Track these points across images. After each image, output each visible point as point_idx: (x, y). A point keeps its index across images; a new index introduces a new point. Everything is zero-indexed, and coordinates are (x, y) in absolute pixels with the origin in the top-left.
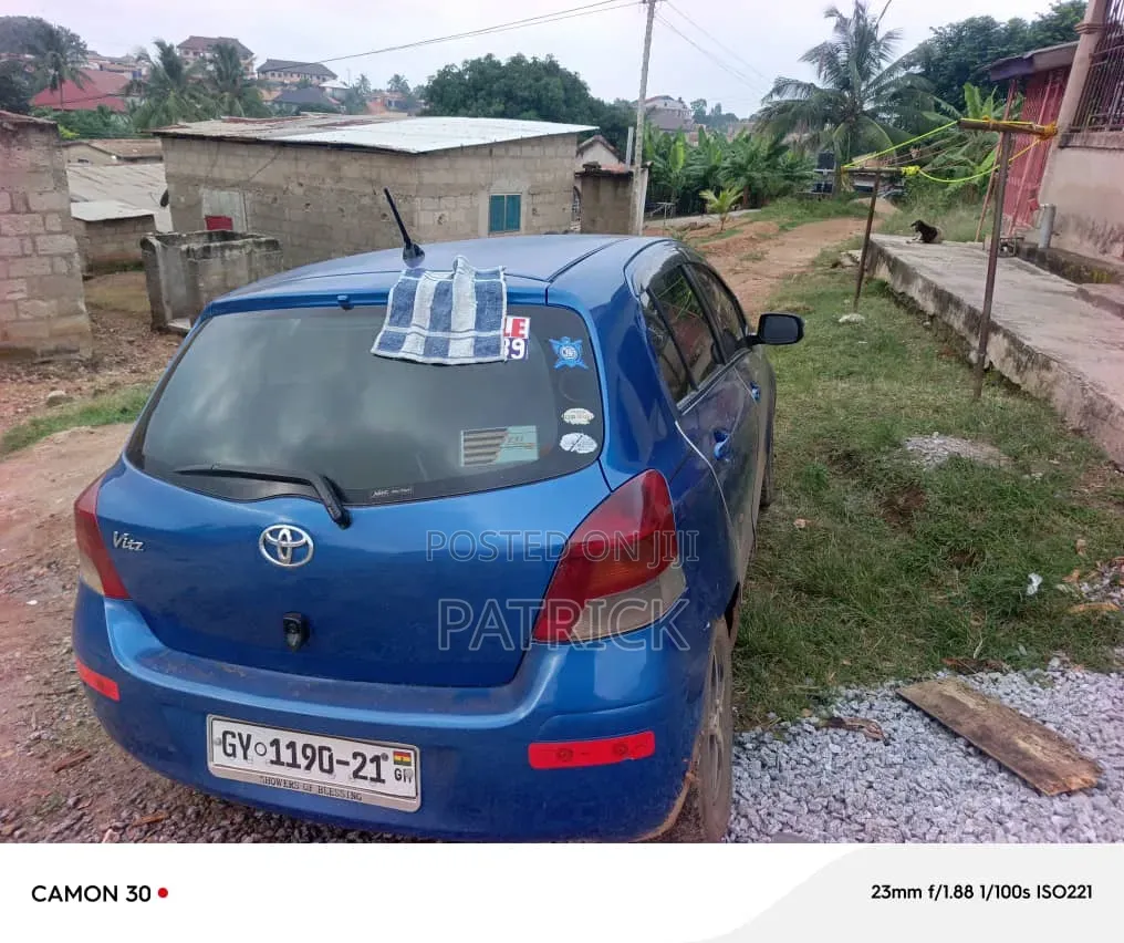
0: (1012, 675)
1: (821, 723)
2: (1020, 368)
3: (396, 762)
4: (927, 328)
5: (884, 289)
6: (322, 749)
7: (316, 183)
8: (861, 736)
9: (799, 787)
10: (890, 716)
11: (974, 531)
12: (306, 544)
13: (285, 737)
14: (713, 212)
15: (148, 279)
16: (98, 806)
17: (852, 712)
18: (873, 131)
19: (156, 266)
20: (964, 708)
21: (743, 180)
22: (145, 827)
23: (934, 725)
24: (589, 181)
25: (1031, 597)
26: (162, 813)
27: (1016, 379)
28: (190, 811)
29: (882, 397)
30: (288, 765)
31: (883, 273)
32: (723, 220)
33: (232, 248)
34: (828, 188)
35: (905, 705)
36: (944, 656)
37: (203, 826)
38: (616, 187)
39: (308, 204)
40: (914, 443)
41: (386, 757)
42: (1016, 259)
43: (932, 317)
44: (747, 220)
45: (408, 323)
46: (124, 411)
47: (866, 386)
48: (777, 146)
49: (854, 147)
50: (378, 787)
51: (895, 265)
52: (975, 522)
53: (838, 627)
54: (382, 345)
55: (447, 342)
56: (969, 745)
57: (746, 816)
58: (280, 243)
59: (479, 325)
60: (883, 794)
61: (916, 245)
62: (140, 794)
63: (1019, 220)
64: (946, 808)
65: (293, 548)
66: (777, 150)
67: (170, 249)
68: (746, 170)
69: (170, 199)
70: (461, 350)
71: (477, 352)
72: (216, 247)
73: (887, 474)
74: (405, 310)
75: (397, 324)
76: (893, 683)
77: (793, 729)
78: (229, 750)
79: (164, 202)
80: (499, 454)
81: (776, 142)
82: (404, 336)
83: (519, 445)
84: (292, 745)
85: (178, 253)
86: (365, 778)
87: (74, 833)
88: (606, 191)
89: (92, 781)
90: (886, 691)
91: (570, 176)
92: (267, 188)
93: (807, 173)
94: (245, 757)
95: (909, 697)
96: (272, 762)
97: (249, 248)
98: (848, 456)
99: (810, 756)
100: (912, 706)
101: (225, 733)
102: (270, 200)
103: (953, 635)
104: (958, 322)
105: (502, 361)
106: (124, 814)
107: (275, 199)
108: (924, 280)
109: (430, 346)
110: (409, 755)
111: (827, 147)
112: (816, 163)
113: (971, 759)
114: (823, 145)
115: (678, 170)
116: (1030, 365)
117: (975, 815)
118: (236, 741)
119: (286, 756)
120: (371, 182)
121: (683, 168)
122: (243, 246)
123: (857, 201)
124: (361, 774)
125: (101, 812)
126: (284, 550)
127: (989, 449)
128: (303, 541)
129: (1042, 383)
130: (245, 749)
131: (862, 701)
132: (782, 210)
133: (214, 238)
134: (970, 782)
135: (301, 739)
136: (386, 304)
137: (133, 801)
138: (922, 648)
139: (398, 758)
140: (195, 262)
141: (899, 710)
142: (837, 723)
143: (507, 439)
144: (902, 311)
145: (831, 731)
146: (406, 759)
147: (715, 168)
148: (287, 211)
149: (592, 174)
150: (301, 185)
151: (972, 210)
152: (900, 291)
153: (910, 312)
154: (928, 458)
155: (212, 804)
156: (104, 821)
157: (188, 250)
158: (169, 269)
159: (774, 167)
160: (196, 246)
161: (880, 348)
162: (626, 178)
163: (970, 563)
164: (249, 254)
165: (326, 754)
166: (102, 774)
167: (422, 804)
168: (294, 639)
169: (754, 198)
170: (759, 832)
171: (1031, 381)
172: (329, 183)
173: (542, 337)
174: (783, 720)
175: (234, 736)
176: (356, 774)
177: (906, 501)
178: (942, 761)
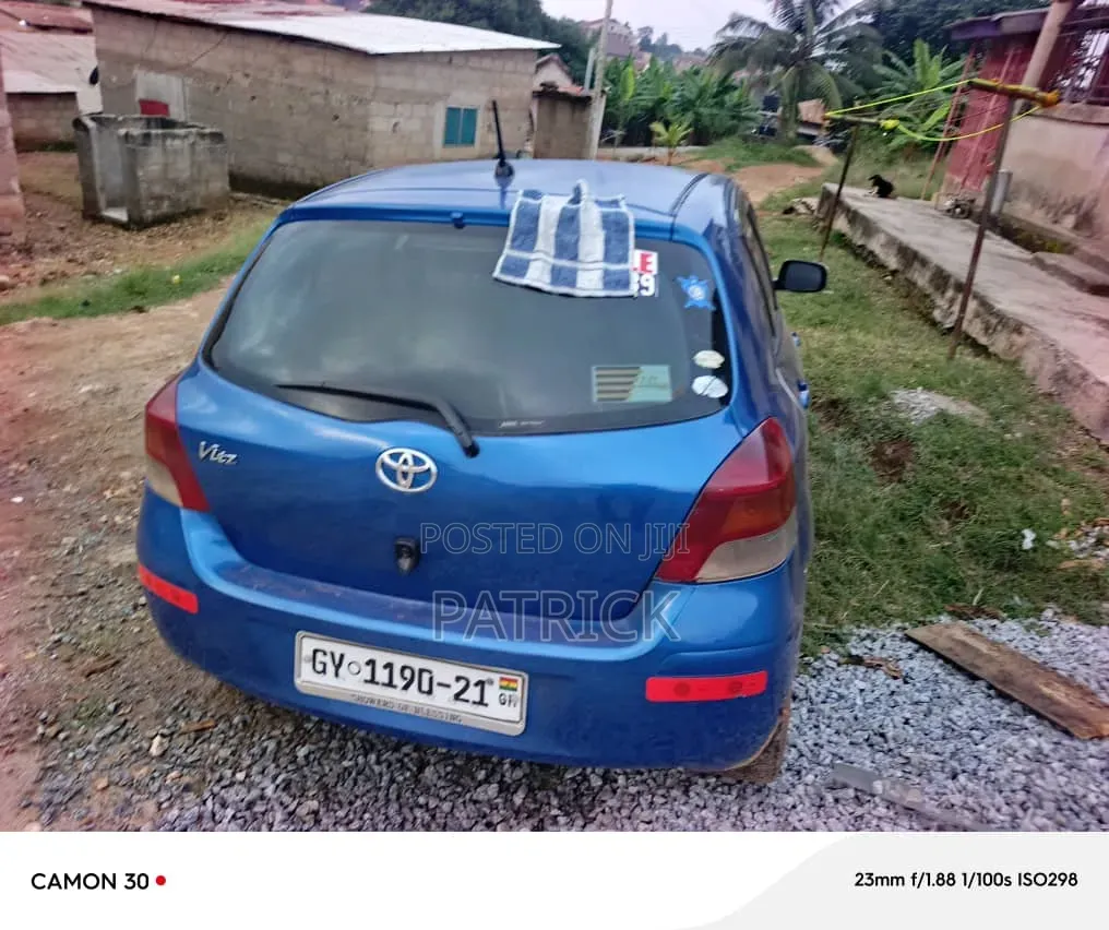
0: (1011, 623)
1: (842, 660)
2: (987, 329)
3: (501, 687)
4: (889, 283)
5: (842, 241)
6: (421, 671)
7: (263, 75)
8: (880, 674)
9: (838, 719)
10: (903, 656)
11: (965, 485)
12: (429, 470)
13: (382, 657)
14: (662, 145)
15: (81, 164)
16: (140, 713)
17: (866, 651)
18: (820, 78)
19: (90, 149)
20: (978, 653)
21: (690, 116)
22: (193, 735)
23: (949, 667)
24: (546, 102)
25: (1026, 551)
26: (208, 722)
27: (983, 340)
28: (236, 720)
29: (861, 349)
30: (384, 684)
31: (841, 224)
32: (671, 154)
33: (174, 137)
34: (771, 132)
35: (915, 646)
36: (944, 601)
37: (253, 735)
38: (573, 111)
39: (253, 98)
40: (900, 396)
41: (491, 682)
42: (967, 221)
43: (894, 273)
44: (692, 157)
45: (531, 249)
46: (86, 304)
47: (841, 337)
48: (726, 84)
49: (802, 92)
50: (480, 710)
51: (854, 217)
52: (965, 477)
53: (843, 569)
54: (505, 270)
55: (574, 272)
56: (990, 687)
57: (795, 746)
58: (226, 136)
59: (607, 257)
60: (923, 730)
61: (871, 199)
62: (183, 702)
63: (968, 183)
64: (989, 746)
65: (415, 474)
66: (725, 87)
67: (106, 132)
68: (694, 106)
69: (101, 77)
70: (589, 282)
71: (607, 285)
72: (157, 135)
73: (874, 425)
74: (528, 235)
75: (519, 248)
76: (900, 624)
77: (817, 664)
78: (319, 667)
79: (94, 79)
80: (632, 392)
81: (726, 78)
82: (528, 262)
83: (651, 385)
84: (389, 666)
85: (115, 137)
86: (467, 701)
87: (119, 739)
88: (563, 114)
89: (128, 687)
90: (894, 632)
91: (527, 94)
92: (206, 75)
93: (753, 114)
94: (337, 675)
95: (919, 639)
96: (366, 681)
97: (191, 139)
98: (834, 403)
99: (839, 690)
100: (923, 647)
101: (315, 651)
102: (212, 88)
103: (953, 583)
104: (922, 279)
105: (632, 297)
106: (169, 721)
107: (218, 88)
108: (887, 234)
109: (557, 275)
110: (516, 681)
111: (776, 89)
112: (762, 106)
113: (995, 701)
114: (772, 87)
115: (627, 98)
116: (999, 328)
117: (1017, 754)
118: (328, 659)
119: (382, 676)
120: (324, 80)
121: (633, 96)
122: (186, 136)
123: (800, 147)
124: (462, 697)
125: (144, 719)
126: (405, 475)
127: (971, 408)
128: (426, 467)
129: (1012, 346)
130: (338, 667)
131: (874, 640)
132: (728, 150)
133: (153, 124)
134: (999, 722)
135: (399, 661)
136: (508, 226)
137: (176, 708)
138: (924, 594)
139: (505, 683)
140: (134, 149)
141: (910, 651)
142: (857, 660)
143: (640, 376)
144: (863, 265)
145: (851, 668)
146: (512, 685)
147: (663, 100)
148: (230, 103)
149: (548, 94)
150: (247, 76)
151: (913, 167)
152: (860, 243)
153: (870, 265)
154: (916, 412)
155: (258, 714)
156: (147, 727)
157: (127, 135)
158: (106, 155)
159: (721, 105)
160: (136, 131)
161: (848, 298)
162: (583, 103)
163: (960, 515)
164: (193, 144)
165: (426, 676)
166: (137, 680)
167: (525, 730)
168: (405, 563)
169: (701, 136)
170: (810, 762)
171: (999, 343)
172: (277, 78)
173: (670, 274)
174: (805, 656)
175: (325, 654)
176: (457, 697)
177: (894, 451)
178: (967, 701)
